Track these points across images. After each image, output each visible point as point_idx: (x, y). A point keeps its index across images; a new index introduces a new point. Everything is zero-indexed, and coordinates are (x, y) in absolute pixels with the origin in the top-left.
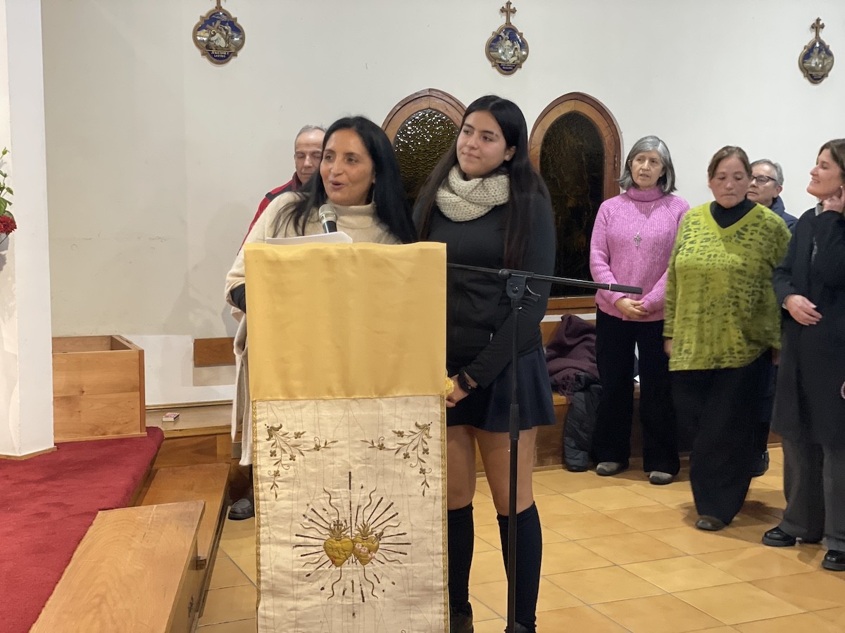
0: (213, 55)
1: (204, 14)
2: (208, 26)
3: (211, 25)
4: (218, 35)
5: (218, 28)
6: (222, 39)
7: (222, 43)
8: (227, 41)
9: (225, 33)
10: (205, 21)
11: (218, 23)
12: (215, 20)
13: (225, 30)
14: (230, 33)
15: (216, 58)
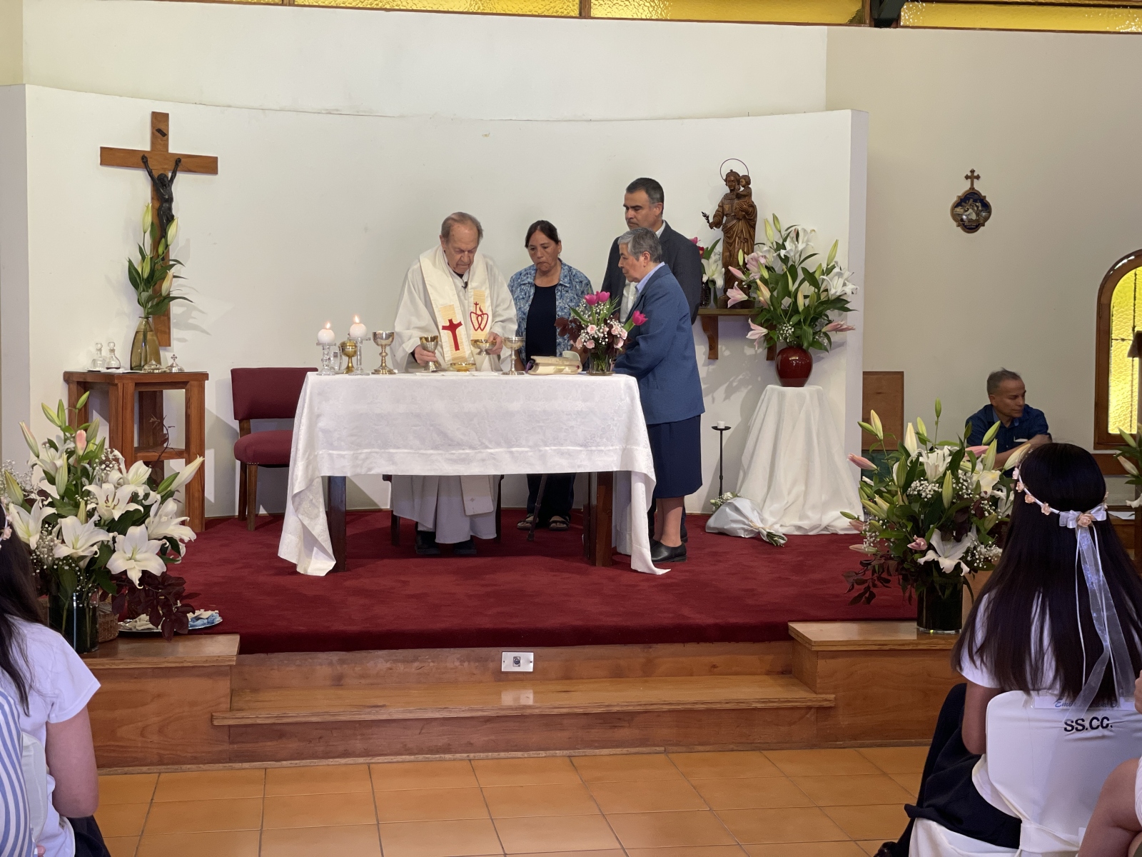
0: (965, 226)
1: (960, 195)
2: (963, 204)
3: (966, 203)
4: (970, 211)
5: (971, 205)
6: (974, 213)
7: (974, 217)
8: (978, 215)
9: (976, 208)
10: (961, 199)
11: (971, 201)
12: (969, 199)
13: (976, 206)
14: (980, 208)
15: (968, 229)
